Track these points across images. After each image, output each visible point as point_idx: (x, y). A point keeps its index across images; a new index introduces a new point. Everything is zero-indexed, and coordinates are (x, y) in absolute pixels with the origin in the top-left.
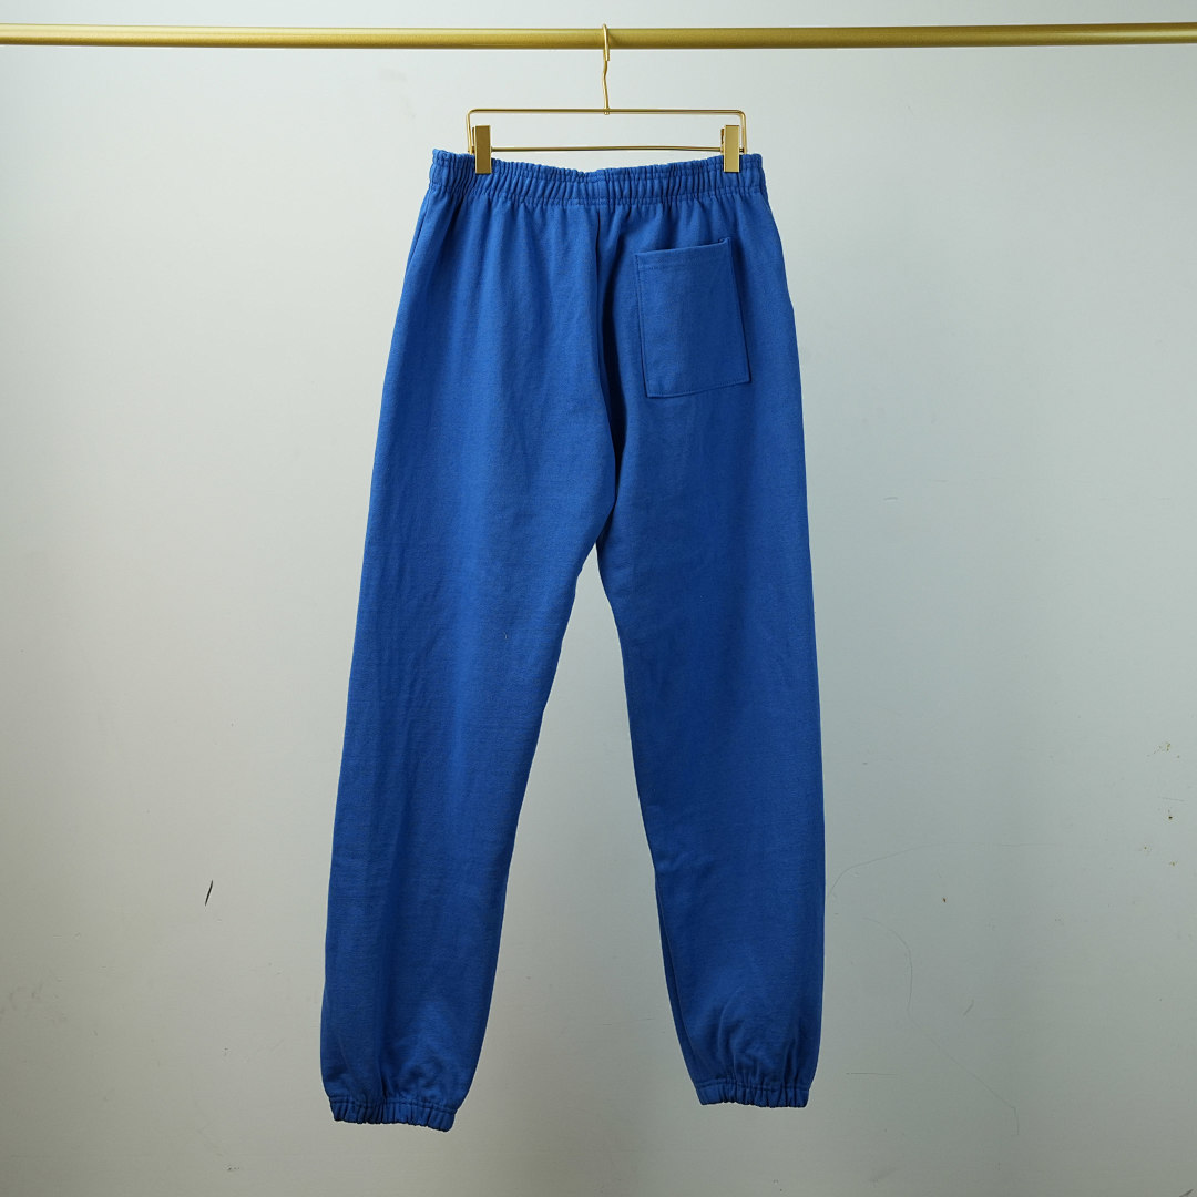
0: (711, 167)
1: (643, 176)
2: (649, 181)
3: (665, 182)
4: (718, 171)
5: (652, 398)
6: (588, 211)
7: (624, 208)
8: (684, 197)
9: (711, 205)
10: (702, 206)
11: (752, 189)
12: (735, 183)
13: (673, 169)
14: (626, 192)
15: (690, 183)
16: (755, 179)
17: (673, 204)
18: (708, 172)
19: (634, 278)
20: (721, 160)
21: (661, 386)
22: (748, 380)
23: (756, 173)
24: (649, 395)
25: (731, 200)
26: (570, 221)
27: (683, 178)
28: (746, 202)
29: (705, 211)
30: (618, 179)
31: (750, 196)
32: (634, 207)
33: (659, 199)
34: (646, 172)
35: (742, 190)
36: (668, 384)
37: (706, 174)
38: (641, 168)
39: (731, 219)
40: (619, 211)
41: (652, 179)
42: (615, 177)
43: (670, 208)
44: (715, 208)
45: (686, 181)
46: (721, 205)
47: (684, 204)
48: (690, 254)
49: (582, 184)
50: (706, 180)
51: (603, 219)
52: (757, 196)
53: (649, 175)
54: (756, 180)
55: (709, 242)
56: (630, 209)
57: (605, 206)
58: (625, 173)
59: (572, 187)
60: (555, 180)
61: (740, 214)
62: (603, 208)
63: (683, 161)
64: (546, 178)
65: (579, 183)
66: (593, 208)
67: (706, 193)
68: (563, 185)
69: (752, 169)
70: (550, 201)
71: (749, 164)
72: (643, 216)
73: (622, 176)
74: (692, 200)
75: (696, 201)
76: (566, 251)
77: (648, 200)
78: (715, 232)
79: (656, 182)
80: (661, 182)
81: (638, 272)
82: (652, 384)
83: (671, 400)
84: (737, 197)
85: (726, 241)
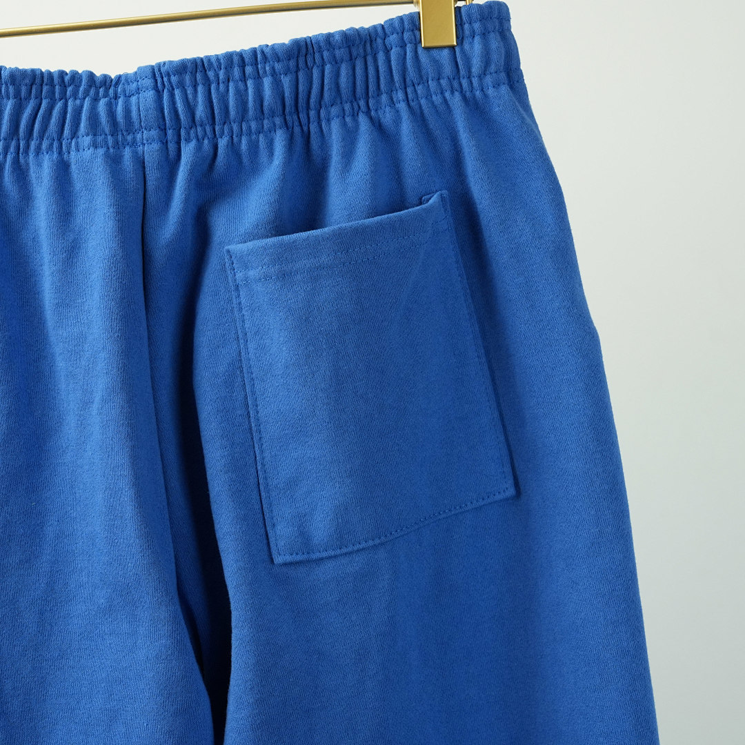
0: (393, 39)
1: (236, 72)
2: (250, 83)
3: (286, 81)
4: (409, 48)
5: (285, 564)
6: (114, 161)
7: (199, 148)
8: (334, 111)
9: (397, 120)
10: (378, 126)
11: (488, 80)
12: (448, 69)
13: (302, 51)
14: (200, 111)
15: (344, 80)
16: (494, 57)
17: (313, 128)
18: (387, 52)
19: (230, 301)
20: (413, 23)
21: (304, 537)
22: (511, 492)
23: (495, 42)
24: (278, 560)
25: (442, 108)
26: (78, 185)
27: (328, 68)
28: (477, 109)
29: (385, 137)
30: (181, 85)
31: (486, 96)
32: (223, 143)
33: (278, 121)
34: (243, 64)
35: (465, 83)
36: (321, 528)
37: (381, 57)
38: (229, 57)
39: (446, 147)
40: (188, 152)
41: (258, 78)
42: (174, 79)
43: (307, 137)
44: (406, 129)
45: (337, 75)
46: (419, 118)
47: (335, 126)
48: (347, 240)
49: (102, 103)
50: (382, 68)
51: (153, 176)
52: (498, 98)
53: (249, 69)
54: (497, 58)
55: (399, 204)
56: (216, 147)
57: (156, 146)
58: (196, 69)
59: (78, 112)
60: (39, 97)
61: (464, 137)
62: (151, 151)
63: (325, 31)
64: (17, 95)
65: (96, 100)
66: (127, 153)
67: (384, 98)
68: (59, 105)
69: (484, 35)
70: (33, 144)
71: (477, 26)
72: (245, 160)
73: (187, 78)
74: (354, 116)
75: (363, 120)
76: (71, 252)
77: (253, 125)
78: (411, 181)
79: (267, 82)
80: (277, 84)
81: (237, 288)
82: (282, 534)
83: (330, 565)
84: (456, 101)
85: (434, 199)
